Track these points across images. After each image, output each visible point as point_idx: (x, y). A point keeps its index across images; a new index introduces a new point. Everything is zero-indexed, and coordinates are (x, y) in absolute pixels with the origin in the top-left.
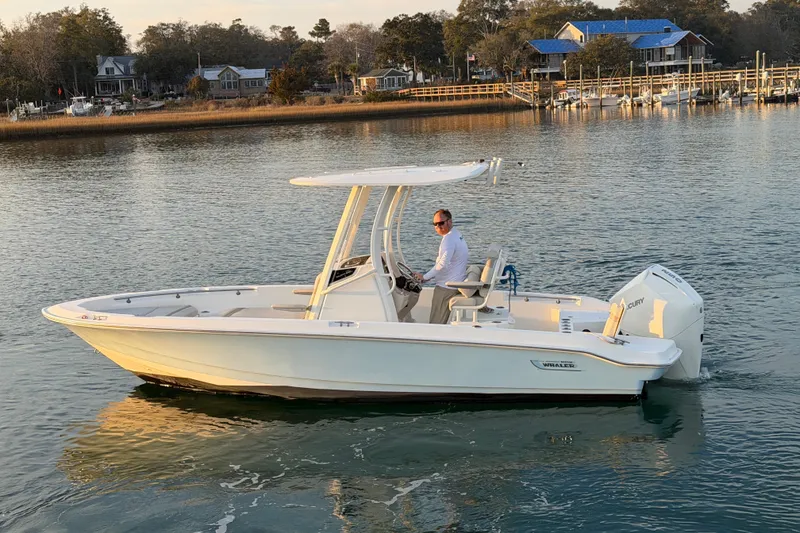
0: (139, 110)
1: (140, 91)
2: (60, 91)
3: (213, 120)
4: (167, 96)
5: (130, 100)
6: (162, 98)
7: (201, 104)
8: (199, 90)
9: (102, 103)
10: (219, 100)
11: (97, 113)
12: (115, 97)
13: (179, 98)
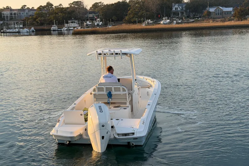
0: (185, 23)
1: (186, 16)
2: (159, 16)
3: (211, 26)
4: (195, 17)
5: (182, 19)
6: (193, 18)
7: (207, 20)
8: (207, 15)
9: (173, 20)
10: (214, 19)
11: (171, 23)
12: (177, 18)
13: (200, 18)
